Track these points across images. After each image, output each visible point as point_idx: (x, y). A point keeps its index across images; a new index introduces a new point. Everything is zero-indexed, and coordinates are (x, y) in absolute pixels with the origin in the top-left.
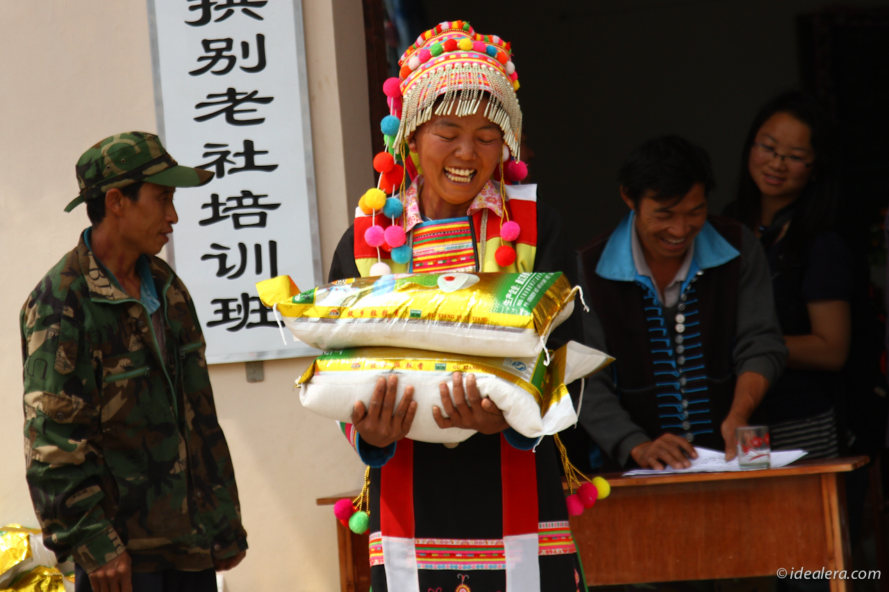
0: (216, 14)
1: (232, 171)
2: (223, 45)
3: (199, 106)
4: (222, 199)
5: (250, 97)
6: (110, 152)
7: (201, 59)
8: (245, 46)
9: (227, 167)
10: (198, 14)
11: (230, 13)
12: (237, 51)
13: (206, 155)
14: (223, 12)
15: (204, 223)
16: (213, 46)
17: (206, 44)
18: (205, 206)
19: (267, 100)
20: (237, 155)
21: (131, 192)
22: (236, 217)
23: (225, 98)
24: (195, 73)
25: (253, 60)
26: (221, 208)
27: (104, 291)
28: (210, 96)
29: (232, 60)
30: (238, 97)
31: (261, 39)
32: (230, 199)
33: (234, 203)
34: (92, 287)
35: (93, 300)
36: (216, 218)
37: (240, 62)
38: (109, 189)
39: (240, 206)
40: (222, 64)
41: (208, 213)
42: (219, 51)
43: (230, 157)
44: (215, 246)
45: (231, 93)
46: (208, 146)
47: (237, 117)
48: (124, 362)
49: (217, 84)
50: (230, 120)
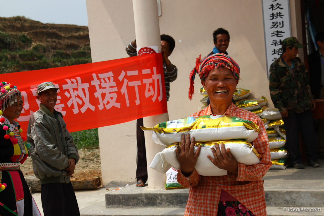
0: (275, 18)
1: (278, 45)
2: (276, 23)
3: (272, 34)
4: (276, 50)
5: (281, 32)
6: (288, 41)
7: (272, 25)
8: (280, 23)
9: (277, 44)
10: (272, 18)
11: (277, 17)
12: (278, 24)
13: (273, 42)
14: (276, 17)
15: (273, 54)
16: (274, 23)
17: (273, 23)
18: (273, 51)
19: (284, 32)
20: (278, 42)
21: (291, 48)
22: (278, 53)
23: (276, 32)
24: (271, 28)
25: (281, 25)
26: (276, 52)
27: (282, 65)
28: (274, 32)
29: (278, 26)
30: (279, 32)
31: (283, 22)
32: (277, 50)
33: (278, 51)
34: (279, 64)
35: (279, 67)
36: (275, 53)
37: (279, 26)
38: (287, 47)
39: (279, 51)
40: (276, 26)
41: (273, 52)
42: (275, 24)
43: (277, 43)
44: (274, 58)
45: (277, 31)
46: (273, 41)
47: (279, 35)
48: (285, 77)
49: (275, 30)
50: (277, 36)
